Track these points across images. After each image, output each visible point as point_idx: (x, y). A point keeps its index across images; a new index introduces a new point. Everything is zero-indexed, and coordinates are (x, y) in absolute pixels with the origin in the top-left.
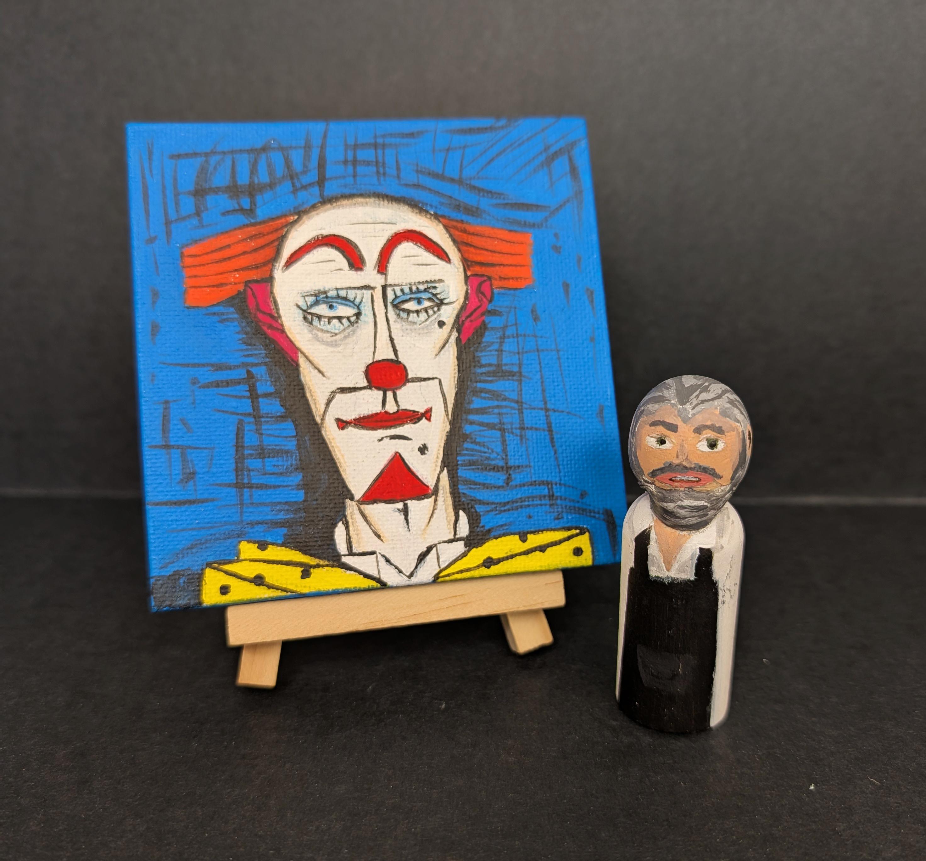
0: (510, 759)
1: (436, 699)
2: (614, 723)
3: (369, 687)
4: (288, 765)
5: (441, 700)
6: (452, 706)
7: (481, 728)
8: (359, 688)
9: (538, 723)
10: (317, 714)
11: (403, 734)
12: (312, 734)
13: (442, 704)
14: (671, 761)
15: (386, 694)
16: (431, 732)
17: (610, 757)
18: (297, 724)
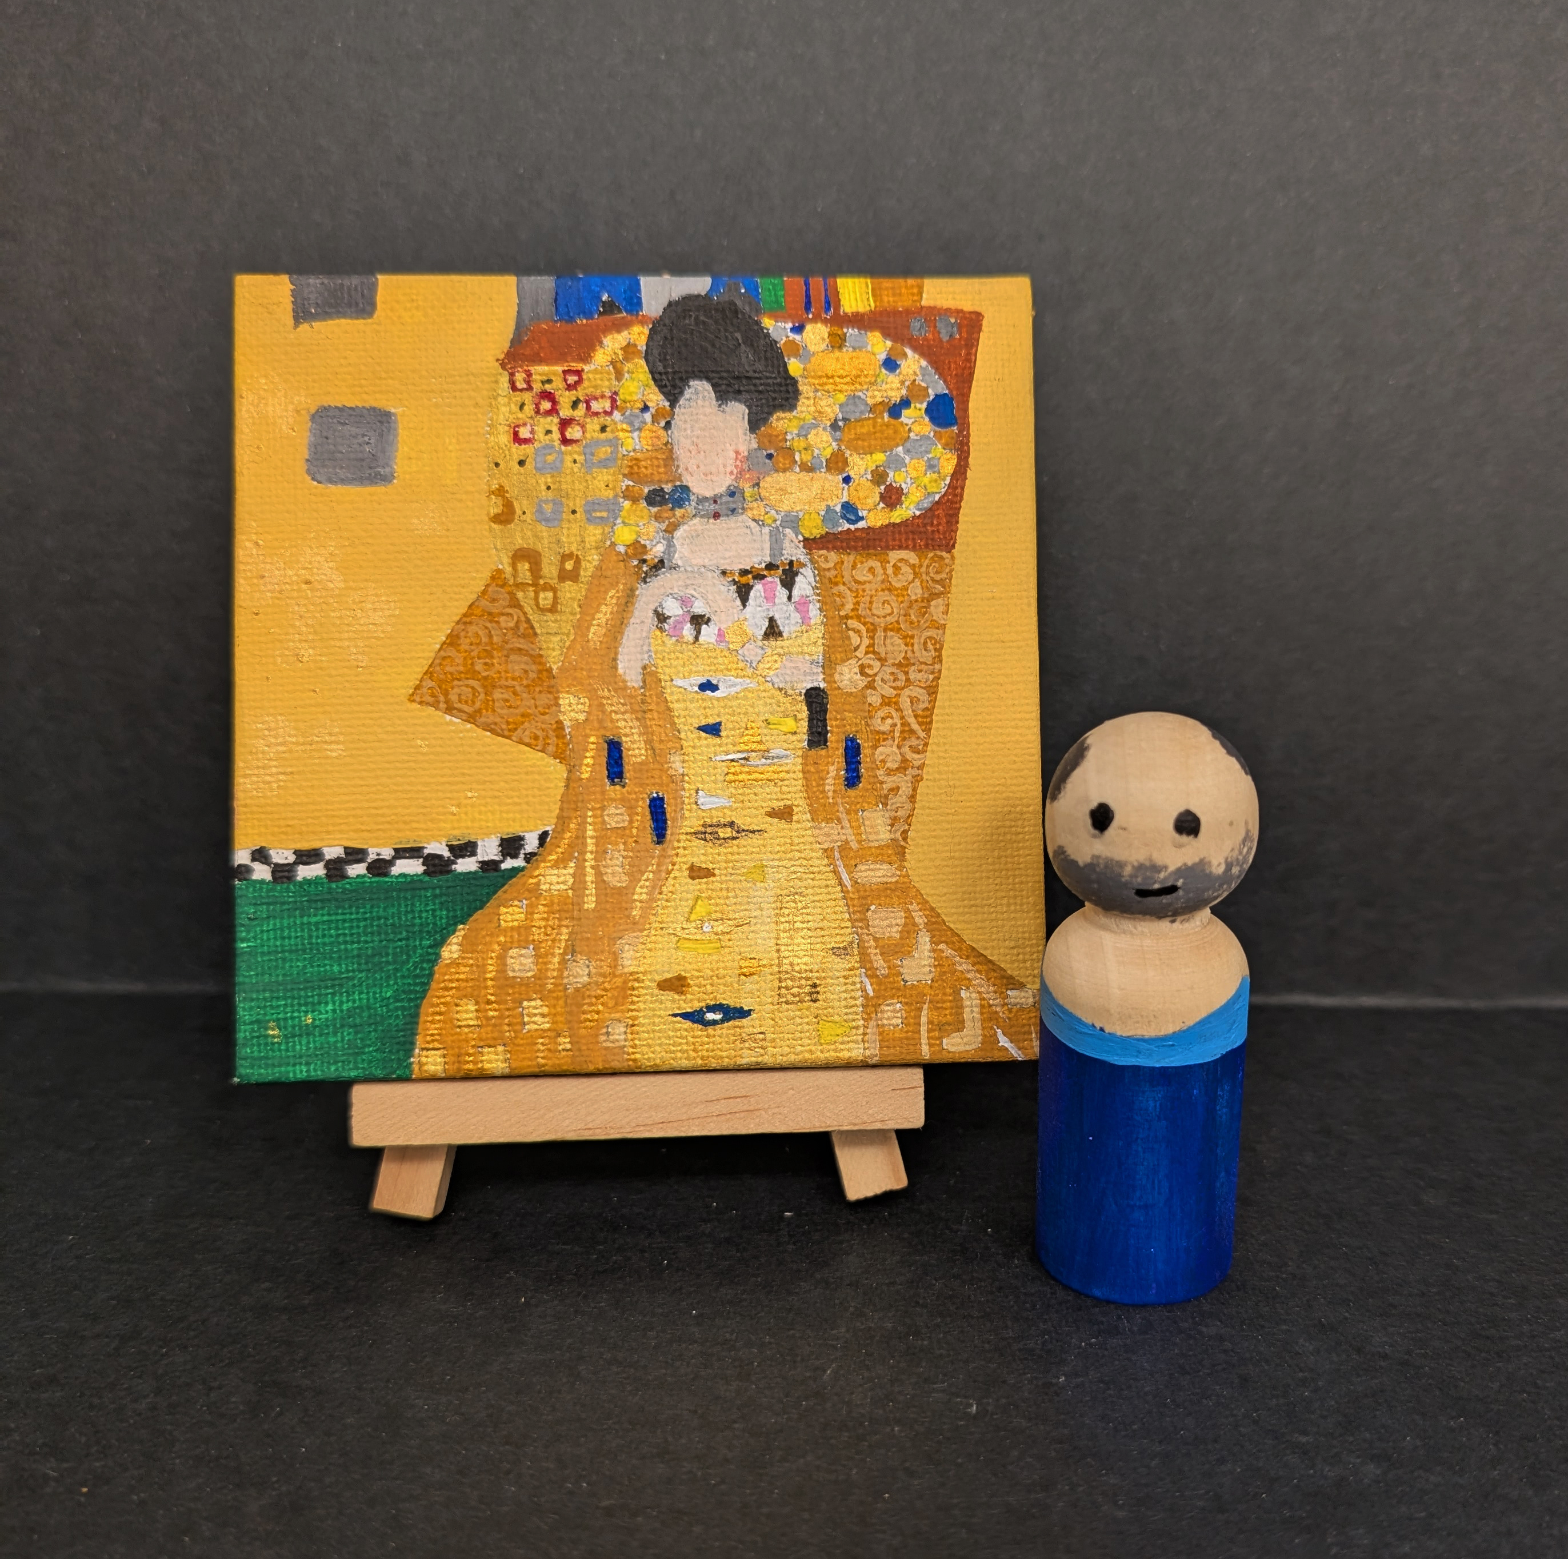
0: (1121, 1514)
1: (958, 1396)
2: (1303, 1439)
3: (825, 1371)
4: (697, 1529)
5: (966, 1397)
6: (990, 1408)
7: (1053, 1454)
8: (808, 1374)
9: (1160, 1442)
10: (736, 1426)
11: (907, 1464)
12: (732, 1467)
13: (971, 1406)
14: (1423, 1514)
15: (861, 1385)
16: (960, 1460)
17: (1308, 1508)
18: (700, 1446)
